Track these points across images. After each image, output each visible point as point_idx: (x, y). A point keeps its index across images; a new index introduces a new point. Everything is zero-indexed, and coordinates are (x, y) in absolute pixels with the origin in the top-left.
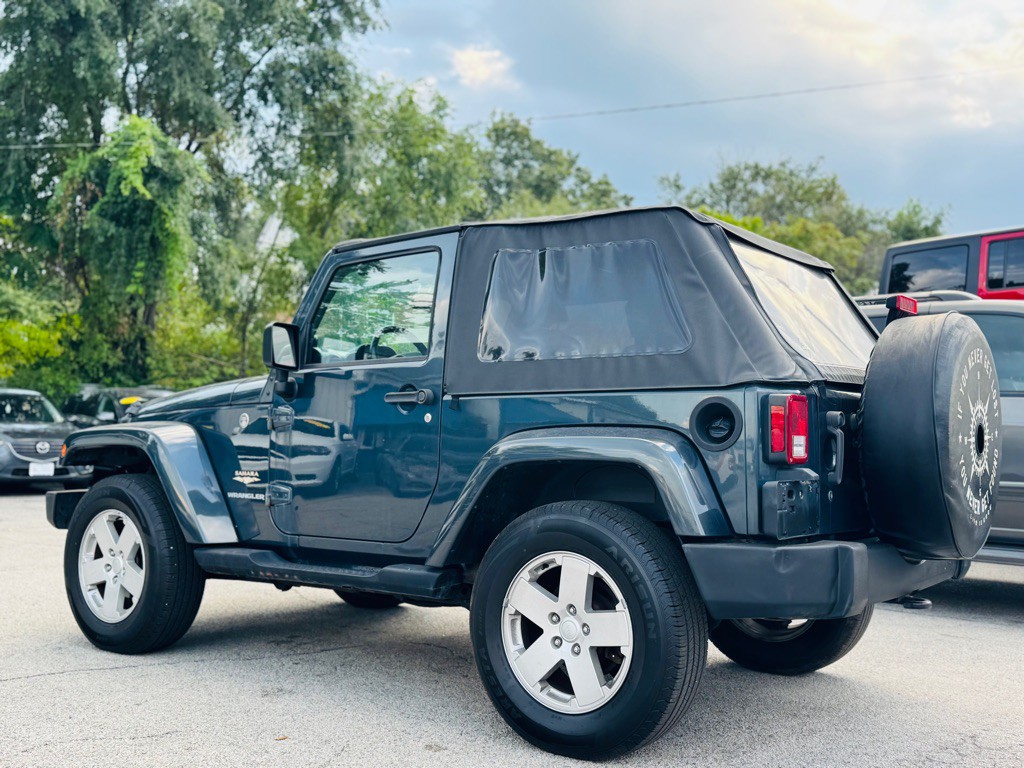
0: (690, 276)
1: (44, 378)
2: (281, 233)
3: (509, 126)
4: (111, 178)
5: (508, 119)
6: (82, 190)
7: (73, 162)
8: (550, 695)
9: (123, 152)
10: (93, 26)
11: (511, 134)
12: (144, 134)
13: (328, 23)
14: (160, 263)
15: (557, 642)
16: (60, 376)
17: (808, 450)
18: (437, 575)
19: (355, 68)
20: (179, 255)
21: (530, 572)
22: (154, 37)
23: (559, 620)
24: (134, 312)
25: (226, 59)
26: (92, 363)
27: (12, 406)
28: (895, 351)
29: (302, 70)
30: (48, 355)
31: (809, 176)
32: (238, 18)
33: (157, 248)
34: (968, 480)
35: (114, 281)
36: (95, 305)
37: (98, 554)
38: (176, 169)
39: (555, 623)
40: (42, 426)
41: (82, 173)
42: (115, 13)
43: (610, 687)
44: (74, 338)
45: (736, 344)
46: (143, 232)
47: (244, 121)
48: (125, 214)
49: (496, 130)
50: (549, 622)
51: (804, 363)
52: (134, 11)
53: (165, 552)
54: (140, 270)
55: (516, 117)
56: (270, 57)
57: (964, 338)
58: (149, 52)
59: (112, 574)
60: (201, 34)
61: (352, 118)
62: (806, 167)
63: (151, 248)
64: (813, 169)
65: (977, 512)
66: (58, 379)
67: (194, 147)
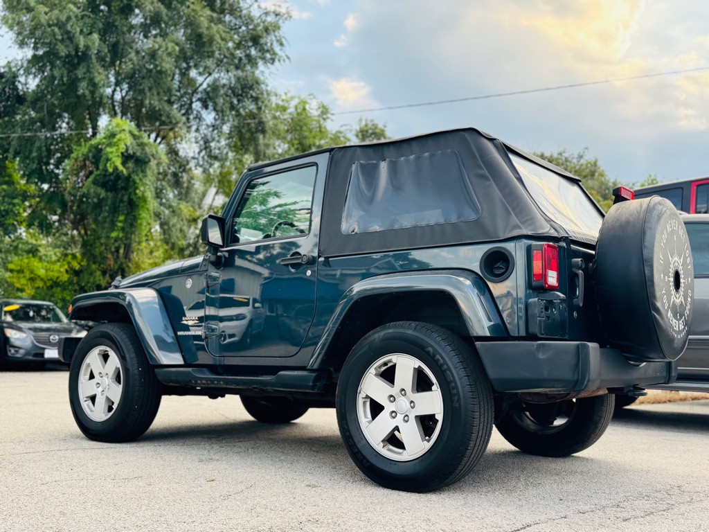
0: (480, 172)
1: (56, 295)
2: (217, 197)
3: (371, 129)
4: (102, 159)
5: (370, 125)
6: (84, 167)
7: (78, 148)
8: (389, 450)
9: (109, 142)
10: (91, 59)
11: (372, 134)
12: (124, 130)
13: (248, 56)
14: (134, 216)
15: (393, 414)
16: (66, 294)
17: (559, 280)
18: (314, 374)
19: (267, 86)
20: (147, 212)
21: (375, 369)
22: (132, 66)
23: (395, 400)
24: (117, 250)
25: (180, 82)
26: (90, 285)
27: (34, 312)
28: (617, 220)
29: (230, 88)
30: (58, 280)
31: (578, 162)
32: (189, 54)
33: (133, 206)
34: (669, 305)
35: (104, 228)
36: (91, 245)
37: (92, 377)
38: (146, 153)
39: (392, 402)
40: (53, 325)
41: (83, 155)
42: (106, 50)
43: (428, 441)
44: (77, 268)
45: (511, 214)
46: (123, 195)
47: (193, 123)
48: (110, 183)
49: (362, 131)
50: (388, 401)
51: (556, 226)
52: (120, 50)
53: (136, 371)
54: (120, 222)
55: (375, 122)
56: (210, 80)
57: (664, 211)
58: (130, 76)
59: (100, 389)
60: (164, 64)
61: (265, 120)
62: (576, 156)
63: (129, 207)
64: (581, 157)
65: (677, 329)
66: (65, 295)
67: (159, 140)
